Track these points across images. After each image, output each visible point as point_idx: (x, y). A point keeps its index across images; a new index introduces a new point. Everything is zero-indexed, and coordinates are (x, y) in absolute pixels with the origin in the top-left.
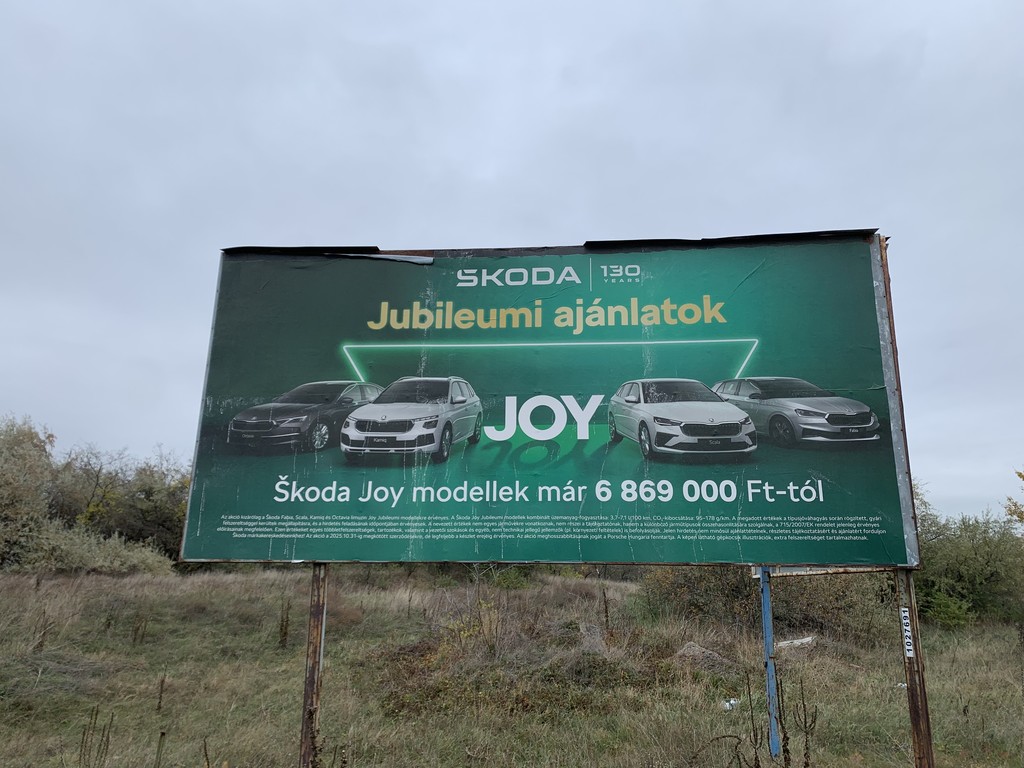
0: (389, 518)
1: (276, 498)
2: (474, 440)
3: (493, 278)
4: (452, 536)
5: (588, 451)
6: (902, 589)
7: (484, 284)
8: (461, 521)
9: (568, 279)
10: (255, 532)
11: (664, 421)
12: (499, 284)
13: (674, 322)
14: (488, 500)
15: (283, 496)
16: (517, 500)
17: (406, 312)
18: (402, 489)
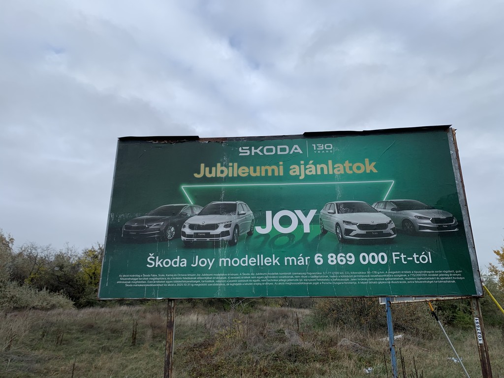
0: (207, 275)
1: (148, 265)
2: (250, 234)
3: (258, 151)
4: (241, 284)
5: (310, 239)
6: (474, 308)
7: (253, 154)
8: (245, 276)
9: (295, 151)
10: (137, 284)
11: (348, 223)
12: (261, 154)
13: (351, 172)
14: (258, 265)
15: (151, 264)
16: (274, 264)
17: (214, 169)
18: (214, 259)
